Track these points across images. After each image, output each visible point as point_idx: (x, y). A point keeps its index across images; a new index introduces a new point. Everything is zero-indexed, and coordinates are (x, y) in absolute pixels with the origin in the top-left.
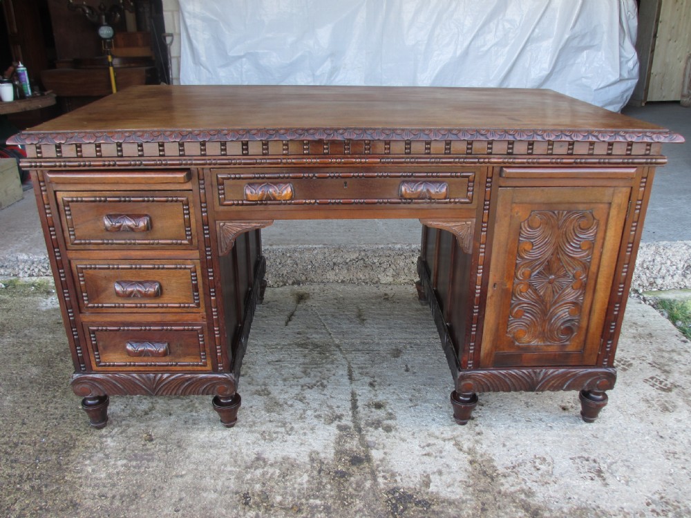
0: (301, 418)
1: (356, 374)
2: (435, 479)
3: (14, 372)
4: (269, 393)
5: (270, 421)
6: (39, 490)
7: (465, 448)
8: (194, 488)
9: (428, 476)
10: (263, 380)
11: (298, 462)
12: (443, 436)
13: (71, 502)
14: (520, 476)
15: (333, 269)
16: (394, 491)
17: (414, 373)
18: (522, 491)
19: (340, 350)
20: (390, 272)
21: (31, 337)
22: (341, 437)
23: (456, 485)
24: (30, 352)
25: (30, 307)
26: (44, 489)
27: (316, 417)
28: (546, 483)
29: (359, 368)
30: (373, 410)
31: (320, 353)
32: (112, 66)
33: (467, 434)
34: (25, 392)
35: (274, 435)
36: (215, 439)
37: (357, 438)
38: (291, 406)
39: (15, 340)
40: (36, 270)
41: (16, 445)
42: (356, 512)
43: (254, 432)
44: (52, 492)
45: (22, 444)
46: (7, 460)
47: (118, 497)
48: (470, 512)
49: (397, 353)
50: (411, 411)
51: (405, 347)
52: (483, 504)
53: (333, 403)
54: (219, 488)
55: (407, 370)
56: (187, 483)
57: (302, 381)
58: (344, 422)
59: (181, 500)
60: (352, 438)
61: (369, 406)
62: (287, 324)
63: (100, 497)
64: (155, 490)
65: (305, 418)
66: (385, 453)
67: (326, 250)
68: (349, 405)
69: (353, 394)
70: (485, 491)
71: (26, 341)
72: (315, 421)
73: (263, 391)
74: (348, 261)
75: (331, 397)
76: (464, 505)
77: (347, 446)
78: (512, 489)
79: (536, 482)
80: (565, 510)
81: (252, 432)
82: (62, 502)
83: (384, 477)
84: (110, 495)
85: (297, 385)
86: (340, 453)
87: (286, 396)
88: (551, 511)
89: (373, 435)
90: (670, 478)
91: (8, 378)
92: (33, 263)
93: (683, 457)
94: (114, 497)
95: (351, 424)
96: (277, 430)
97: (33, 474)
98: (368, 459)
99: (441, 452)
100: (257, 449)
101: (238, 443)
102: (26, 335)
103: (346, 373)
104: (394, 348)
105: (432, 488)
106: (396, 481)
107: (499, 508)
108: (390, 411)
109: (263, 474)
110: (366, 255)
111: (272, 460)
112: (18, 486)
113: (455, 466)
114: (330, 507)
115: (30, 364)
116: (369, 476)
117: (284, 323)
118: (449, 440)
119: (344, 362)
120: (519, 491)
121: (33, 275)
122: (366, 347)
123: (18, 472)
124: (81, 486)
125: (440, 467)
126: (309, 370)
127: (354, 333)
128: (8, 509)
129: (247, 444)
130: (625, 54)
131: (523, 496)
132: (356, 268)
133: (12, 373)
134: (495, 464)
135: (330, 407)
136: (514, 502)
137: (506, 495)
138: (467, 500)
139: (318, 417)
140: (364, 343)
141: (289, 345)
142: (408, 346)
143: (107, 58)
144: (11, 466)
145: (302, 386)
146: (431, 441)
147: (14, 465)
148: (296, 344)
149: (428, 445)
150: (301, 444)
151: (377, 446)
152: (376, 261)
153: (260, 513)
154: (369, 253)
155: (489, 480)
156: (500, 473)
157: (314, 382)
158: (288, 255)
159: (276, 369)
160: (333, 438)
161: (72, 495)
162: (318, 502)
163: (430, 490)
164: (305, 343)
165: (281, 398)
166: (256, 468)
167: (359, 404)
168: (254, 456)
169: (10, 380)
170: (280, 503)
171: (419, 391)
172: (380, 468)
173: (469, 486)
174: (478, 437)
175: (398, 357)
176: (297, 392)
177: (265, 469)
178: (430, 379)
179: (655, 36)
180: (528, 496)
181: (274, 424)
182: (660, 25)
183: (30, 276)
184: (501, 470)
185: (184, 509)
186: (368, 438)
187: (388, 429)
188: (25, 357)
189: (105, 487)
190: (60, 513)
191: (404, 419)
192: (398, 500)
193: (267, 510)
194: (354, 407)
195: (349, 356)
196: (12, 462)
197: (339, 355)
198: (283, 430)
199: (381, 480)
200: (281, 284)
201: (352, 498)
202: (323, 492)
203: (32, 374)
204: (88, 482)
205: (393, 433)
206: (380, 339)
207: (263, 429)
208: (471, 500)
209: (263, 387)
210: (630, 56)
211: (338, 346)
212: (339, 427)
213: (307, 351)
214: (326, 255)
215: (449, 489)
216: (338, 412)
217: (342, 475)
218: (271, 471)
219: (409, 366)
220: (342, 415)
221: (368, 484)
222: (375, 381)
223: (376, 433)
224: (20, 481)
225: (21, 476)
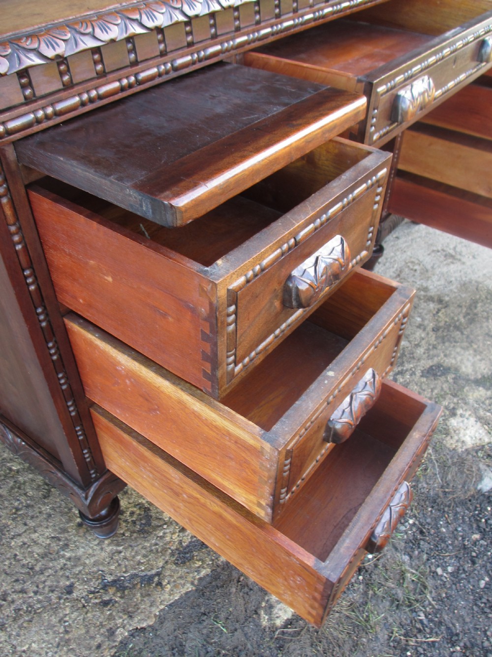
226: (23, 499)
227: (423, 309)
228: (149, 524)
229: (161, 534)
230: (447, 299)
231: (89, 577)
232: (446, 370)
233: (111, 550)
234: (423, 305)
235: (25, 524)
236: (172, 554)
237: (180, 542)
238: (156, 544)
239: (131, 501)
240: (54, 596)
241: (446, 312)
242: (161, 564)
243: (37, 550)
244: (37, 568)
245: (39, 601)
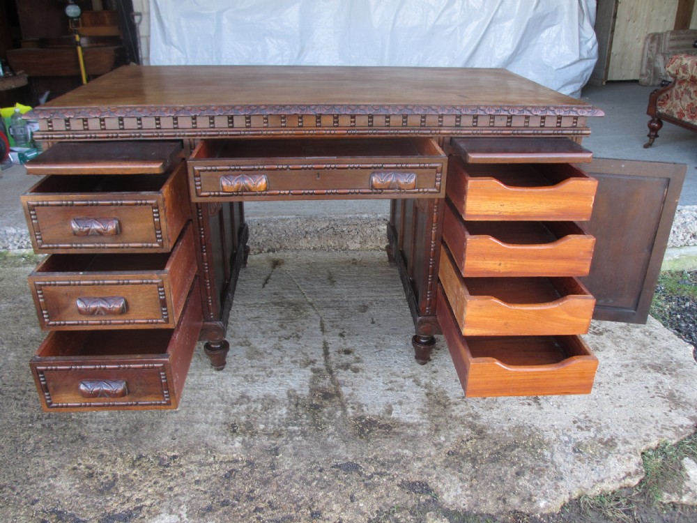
0: (279, 363)
1: (327, 326)
2: (396, 408)
3: (15, 332)
4: (249, 345)
5: (252, 367)
6: (50, 428)
7: (423, 383)
8: (187, 421)
9: (390, 406)
10: (244, 333)
11: (277, 398)
12: (404, 374)
13: (80, 436)
14: (468, 404)
15: (305, 237)
16: (361, 418)
17: (379, 325)
18: (470, 415)
19: (313, 308)
20: (358, 239)
21: (26, 303)
22: (314, 378)
23: (414, 411)
24: (28, 315)
25: (22, 276)
26: (53, 426)
27: (292, 362)
28: (491, 408)
29: (330, 322)
30: (343, 355)
31: (295, 310)
32: (80, 45)
33: (425, 372)
34: (26, 349)
35: (256, 378)
36: (204, 382)
37: (329, 378)
38: (270, 354)
39: (12, 306)
40: (25, 243)
41: (24, 392)
42: (328, 435)
43: (239, 375)
44: (61, 428)
45: (29, 391)
46: (17, 404)
47: (120, 430)
48: (426, 432)
49: (364, 308)
50: (376, 356)
51: (371, 304)
52: (437, 426)
53: (308, 351)
54: (210, 421)
55: (373, 323)
56: (181, 417)
57: (279, 334)
58: (317, 366)
59: (177, 430)
60: (325, 379)
61: (339, 352)
62: (264, 286)
63: (105, 430)
64: (153, 424)
65: (283, 363)
66: (353, 389)
67: (299, 220)
68: (321, 352)
69: (325, 343)
70: (438, 416)
71: (22, 305)
72: (292, 366)
73: (244, 342)
74: (319, 230)
75: (306, 346)
76: (421, 427)
77: (321, 384)
78: (462, 414)
79: (482, 408)
80: (505, 428)
81: (236, 376)
82: (72, 436)
83: (353, 408)
84: (113, 429)
85: (275, 337)
86: (313, 391)
87: (266, 346)
88: (493, 430)
89: (342, 376)
90: (594, 402)
91: (9, 337)
92: (22, 236)
93: (607, 386)
94: (117, 430)
95: (323, 367)
96: (258, 373)
97: (43, 416)
98: (338, 394)
99: (402, 387)
100: (242, 389)
101: (224, 384)
102: (21, 301)
103: (318, 325)
104: (361, 304)
105: (394, 415)
106: (363, 410)
107: (450, 428)
108: (358, 356)
109: (248, 409)
110: (335, 224)
111: (255, 398)
112: (30, 425)
113: (413, 397)
114: (306, 432)
115: (28, 325)
116: (340, 408)
117: (261, 285)
118: (409, 377)
119: (316, 317)
120: (467, 415)
121: (22, 248)
122: (336, 304)
123: (28, 414)
124: (87, 423)
125: (401, 399)
126: (285, 325)
127: (325, 292)
128: (24, 443)
129: (233, 385)
130: (584, 34)
131: (470, 419)
132: (327, 236)
133: (13, 334)
134: (448, 395)
135: (305, 354)
136: (463, 423)
137: (456, 418)
138: (423, 423)
139: (295, 362)
140: (334, 301)
141: (266, 303)
142: (374, 303)
143: (75, 37)
144: (22, 409)
145: (279, 338)
146: (393, 379)
147: (25, 408)
148: (273, 303)
149: (391, 382)
150: (280, 384)
151: (346, 384)
152: (344, 229)
153: (246, 438)
154: (338, 223)
155: (442, 408)
156: (451, 401)
157: (290, 334)
158: (263, 225)
159: (255, 324)
160: (307, 379)
161: (80, 430)
162: (296, 428)
163: (392, 416)
164: (281, 302)
165: (261, 347)
166: (241, 404)
167: (330, 351)
168: (238, 396)
169: (12, 339)
170: (263, 430)
171: (383, 339)
172: (349, 401)
173: (425, 413)
174: (433, 375)
175: (365, 311)
176: (275, 342)
177: (249, 405)
178: (393, 329)
179: (615, 16)
180: (475, 419)
181: (256, 369)
182: (620, 6)
183: (19, 248)
184: (453, 400)
185: (180, 437)
186: (339, 378)
187: (356, 370)
188: (23, 320)
189: (108, 423)
190: (70, 444)
191: (370, 361)
192: (365, 425)
193: (252, 435)
194: (326, 353)
195: (321, 312)
196: (22, 405)
197: (311, 312)
198: (264, 373)
199: (350, 410)
200: (258, 251)
201: (325, 424)
202: (300, 420)
203: (31, 334)
204: (93, 420)
205: (360, 373)
206: (349, 297)
207: (247, 373)
208: (426, 423)
209: (245, 339)
210: (589, 36)
211: (311, 304)
212: (313, 370)
213: (283, 309)
214: (299, 225)
215: (409, 415)
216: (312, 357)
217: (316, 407)
218: (254, 406)
219: (375, 320)
220: (316, 360)
221: (339, 413)
222: (344, 332)
223: (345, 373)
224: (31, 420)
225: (32, 417)
226: (61, 437)
227: (456, 432)
228: (108, 489)
229: (109, 498)
230: (490, 432)
231: (50, 501)
232: (429, 490)
233: (75, 493)
234: (460, 429)
235: (48, 452)
236: (103, 515)
237: (114, 511)
238: (101, 503)
239: (112, 470)
240: (24, 500)
241: (476, 443)
242: (91, 517)
243: (41, 470)
244: (31, 481)
245: (15, 500)
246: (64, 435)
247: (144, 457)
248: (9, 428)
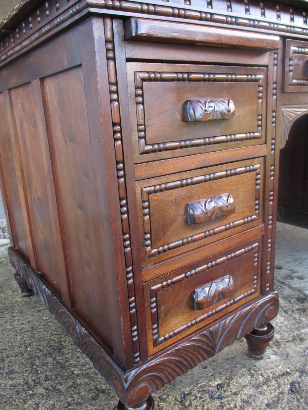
26: (59, 387)
44: (70, 387)
97: (39, 378)
112: (30, 392)
123: (21, 381)
144: (9, 378)
147: (13, 376)
190: (93, 402)
196: (7, 373)
202: (304, 323)
205: (306, 279)
217: (303, 310)
223: (295, 282)
224: (28, 387)
225: (27, 383)
246: (79, 394)
247: (188, 394)
248: (5, 402)
